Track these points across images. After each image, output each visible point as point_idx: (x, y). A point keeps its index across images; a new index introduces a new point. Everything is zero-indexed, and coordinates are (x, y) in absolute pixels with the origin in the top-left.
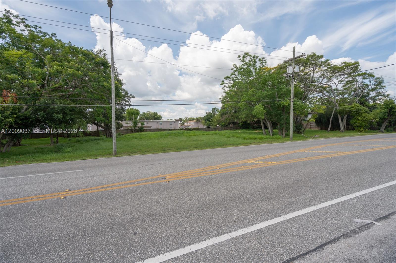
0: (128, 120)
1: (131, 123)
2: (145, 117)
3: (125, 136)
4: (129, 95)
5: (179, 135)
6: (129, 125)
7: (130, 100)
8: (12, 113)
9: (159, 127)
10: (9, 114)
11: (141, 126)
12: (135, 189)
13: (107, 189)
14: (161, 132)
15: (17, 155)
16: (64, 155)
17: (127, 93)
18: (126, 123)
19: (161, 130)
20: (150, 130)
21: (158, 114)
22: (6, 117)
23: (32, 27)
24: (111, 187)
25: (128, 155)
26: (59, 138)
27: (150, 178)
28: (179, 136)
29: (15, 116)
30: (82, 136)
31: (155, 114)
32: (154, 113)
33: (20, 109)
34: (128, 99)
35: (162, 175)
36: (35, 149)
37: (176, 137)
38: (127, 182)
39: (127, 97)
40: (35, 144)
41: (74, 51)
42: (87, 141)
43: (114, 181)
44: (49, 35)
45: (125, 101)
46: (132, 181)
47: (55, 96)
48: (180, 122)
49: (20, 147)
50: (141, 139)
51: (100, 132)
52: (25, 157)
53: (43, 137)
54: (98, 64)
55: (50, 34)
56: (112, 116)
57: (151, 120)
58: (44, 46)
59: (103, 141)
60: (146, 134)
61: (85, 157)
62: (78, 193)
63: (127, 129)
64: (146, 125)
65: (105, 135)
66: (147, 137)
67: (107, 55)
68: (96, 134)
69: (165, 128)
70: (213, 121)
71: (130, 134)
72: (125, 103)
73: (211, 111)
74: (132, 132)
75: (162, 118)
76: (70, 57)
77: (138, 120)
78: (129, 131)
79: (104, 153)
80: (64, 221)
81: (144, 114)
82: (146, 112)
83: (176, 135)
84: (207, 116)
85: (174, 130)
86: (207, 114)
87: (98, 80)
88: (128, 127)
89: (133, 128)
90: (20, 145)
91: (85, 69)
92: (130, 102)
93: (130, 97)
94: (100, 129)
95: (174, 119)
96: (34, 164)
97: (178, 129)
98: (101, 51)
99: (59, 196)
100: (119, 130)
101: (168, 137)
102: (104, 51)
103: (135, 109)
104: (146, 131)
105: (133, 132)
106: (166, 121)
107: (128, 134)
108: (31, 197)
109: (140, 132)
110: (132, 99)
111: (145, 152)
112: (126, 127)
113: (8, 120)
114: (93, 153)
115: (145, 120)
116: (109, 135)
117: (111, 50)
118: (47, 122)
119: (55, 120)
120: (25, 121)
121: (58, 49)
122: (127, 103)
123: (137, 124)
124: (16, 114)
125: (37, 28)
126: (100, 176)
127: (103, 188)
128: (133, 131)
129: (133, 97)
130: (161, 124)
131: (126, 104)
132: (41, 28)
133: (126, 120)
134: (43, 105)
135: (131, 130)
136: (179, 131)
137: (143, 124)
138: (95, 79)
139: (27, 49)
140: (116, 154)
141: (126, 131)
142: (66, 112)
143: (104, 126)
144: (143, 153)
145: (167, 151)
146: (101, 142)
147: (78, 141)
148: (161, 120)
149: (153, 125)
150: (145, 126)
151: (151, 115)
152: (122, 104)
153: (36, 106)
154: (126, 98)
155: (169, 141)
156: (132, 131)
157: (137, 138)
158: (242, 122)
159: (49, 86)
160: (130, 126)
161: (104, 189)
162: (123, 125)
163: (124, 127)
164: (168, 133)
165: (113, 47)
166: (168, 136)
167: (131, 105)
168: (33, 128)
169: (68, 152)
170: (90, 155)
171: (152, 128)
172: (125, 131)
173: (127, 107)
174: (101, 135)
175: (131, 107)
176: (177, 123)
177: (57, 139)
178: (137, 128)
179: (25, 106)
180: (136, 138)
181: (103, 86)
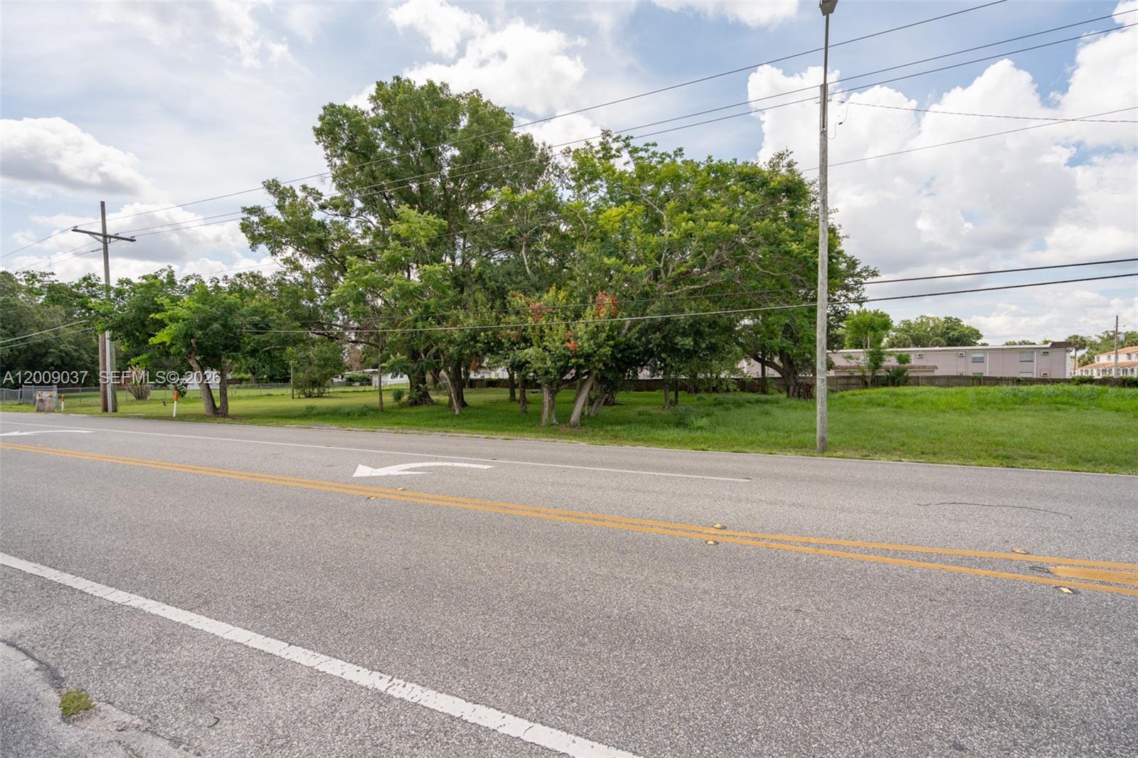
0: (851, 347)
1: (862, 357)
2: (911, 336)
3: (843, 397)
4: (858, 270)
5: (1071, 404)
6: (853, 363)
7: (861, 283)
8: (609, 338)
9: (971, 370)
10: (605, 340)
11: (897, 367)
12: (917, 577)
13: (821, 551)
14: (982, 389)
15: (611, 424)
16: (693, 434)
17: (853, 264)
18: (845, 355)
19: (979, 380)
20: (932, 381)
21: (965, 323)
22: (599, 346)
23: (642, 150)
24: (833, 547)
25: (864, 457)
26: (680, 393)
27: (970, 553)
28: (1074, 409)
29: (612, 343)
30: (735, 390)
31: (952, 324)
32: (945, 322)
33: (619, 327)
34: (856, 283)
35: (1028, 553)
36: (640, 414)
37: (1059, 410)
38: (885, 546)
39: (852, 276)
40: (637, 404)
41: (719, 173)
42: (739, 405)
43: (838, 533)
44: (670, 157)
45: (847, 288)
46: (899, 548)
47: (679, 293)
48: (1073, 354)
49: (614, 407)
50: (898, 410)
51: (768, 381)
52: (624, 430)
53: (649, 389)
54: (773, 195)
55: (671, 153)
56: (818, 337)
57: (932, 345)
58: (660, 185)
59: (778, 407)
60: (915, 395)
61: (738, 445)
62: (746, 542)
63: (848, 374)
64: (914, 361)
65: (782, 389)
66: (922, 403)
67: (796, 163)
68: (760, 386)
69: (999, 376)
71: (857, 392)
72: (846, 296)
74: (866, 385)
75: (979, 337)
76: (708, 194)
77: (884, 348)
78: (853, 381)
79: (787, 441)
80: (725, 606)
81: (908, 327)
82: (913, 321)
83: (1056, 403)
85: (1044, 381)
87: (776, 238)
88: (853, 368)
89: (869, 374)
90: (614, 404)
91: (745, 216)
92: (863, 290)
93: (864, 274)
94: (771, 372)
95: (1038, 341)
96: (641, 448)
97: (1068, 381)
98: (780, 156)
99: (702, 536)
101: (1014, 409)
102: (788, 155)
103: (876, 313)
104: (917, 382)
105: (866, 383)
106: (1003, 349)
107: (850, 392)
108: (650, 522)
109: (893, 385)
110: (870, 279)
111: (923, 453)
112: (844, 369)
113: (602, 350)
114: (758, 437)
115: (909, 346)
116: (794, 392)
117: (821, 140)
118: (663, 355)
119: (679, 350)
120: (627, 354)
121: (687, 181)
122: (851, 295)
123: (881, 360)
124: (613, 339)
125: (649, 147)
126: (793, 507)
127: (808, 544)
128: (869, 380)
129: (874, 274)
130: (981, 360)
131: (849, 299)
132: (655, 145)
133: (844, 349)
134: (659, 317)
135: (863, 378)
136: (1073, 388)
137: (903, 359)
138: (766, 237)
139: (632, 199)
140: (825, 448)
141: (845, 381)
142: (702, 328)
143: (781, 365)
144: (915, 457)
145: (1022, 461)
146: (776, 411)
147: (719, 403)
148: (975, 344)
149: (945, 362)
150: (912, 367)
151: (932, 328)
152: (835, 300)
153: (644, 320)
154: (850, 281)
155: (1024, 423)
156: (864, 382)
157: (884, 405)
159: (667, 271)
160: (858, 367)
161: (810, 549)
162: (833, 364)
163: (837, 368)
164: (1015, 395)
165: (826, 131)
166: (1016, 404)
167: (865, 300)
168: (639, 369)
169: (701, 428)
170: (752, 443)
171: (937, 373)
172: (840, 381)
173: (854, 308)
174: (771, 391)
175: (865, 305)
176: (1057, 354)
177: (677, 395)
178: (882, 373)
179: (628, 321)
180: (879, 405)
181: (788, 253)
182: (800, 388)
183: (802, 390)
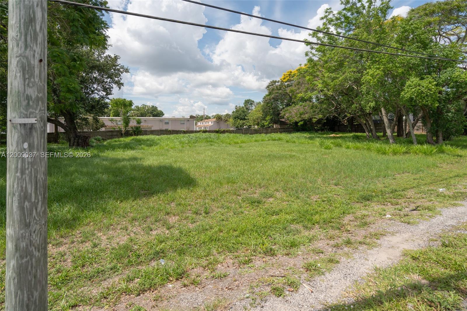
0: (114, 116)
1: (120, 121)
2: (140, 112)
3: (109, 143)
6: (115, 124)
9: (164, 127)
11: (136, 126)
18: (110, 120)
19: (171, 132)
20: (153, 132)
21: (159, 109)
31: (154, 108)
32: (152, 108)
51: (60, 135)
63: (112, 130)
64: (143, 123)
65: (68, 140)
70: (248, 119)
71: (117, 139)
73: (242, 105)
75: (163, 114)
77: (130, 117)
78: (115, 134)
81: (138, 108)
82: (140, 106)
84: (237, 111)
86: (236, 108)
88: (114, 126)
89: (123, 129)
93: (121, 70)
100: (98, 132)
104: (146, 133)
105: (122, 134)
107: (114, 140)
109: (135, 135)
112: (110, 127)
116: (74, 142)
123: (129, 122)
128: (123, 132)
130: (167, 123)
133: (109, 116)
135: (120, 132)
137: (139, 122)
141: (110, 134)
148: (162, 117)
149: (154, 123)
150: (143, 126)
151: (147, 110)
158: (301, 121)
160: (117, 126)
162: (104, 124)
163: (106, 126)
171: (152, 129)
172: (108, 134)
174: (61, 141)
176: (191, 121)
178: (129, 129)
182: (79, 139)
183: (80, 141)
